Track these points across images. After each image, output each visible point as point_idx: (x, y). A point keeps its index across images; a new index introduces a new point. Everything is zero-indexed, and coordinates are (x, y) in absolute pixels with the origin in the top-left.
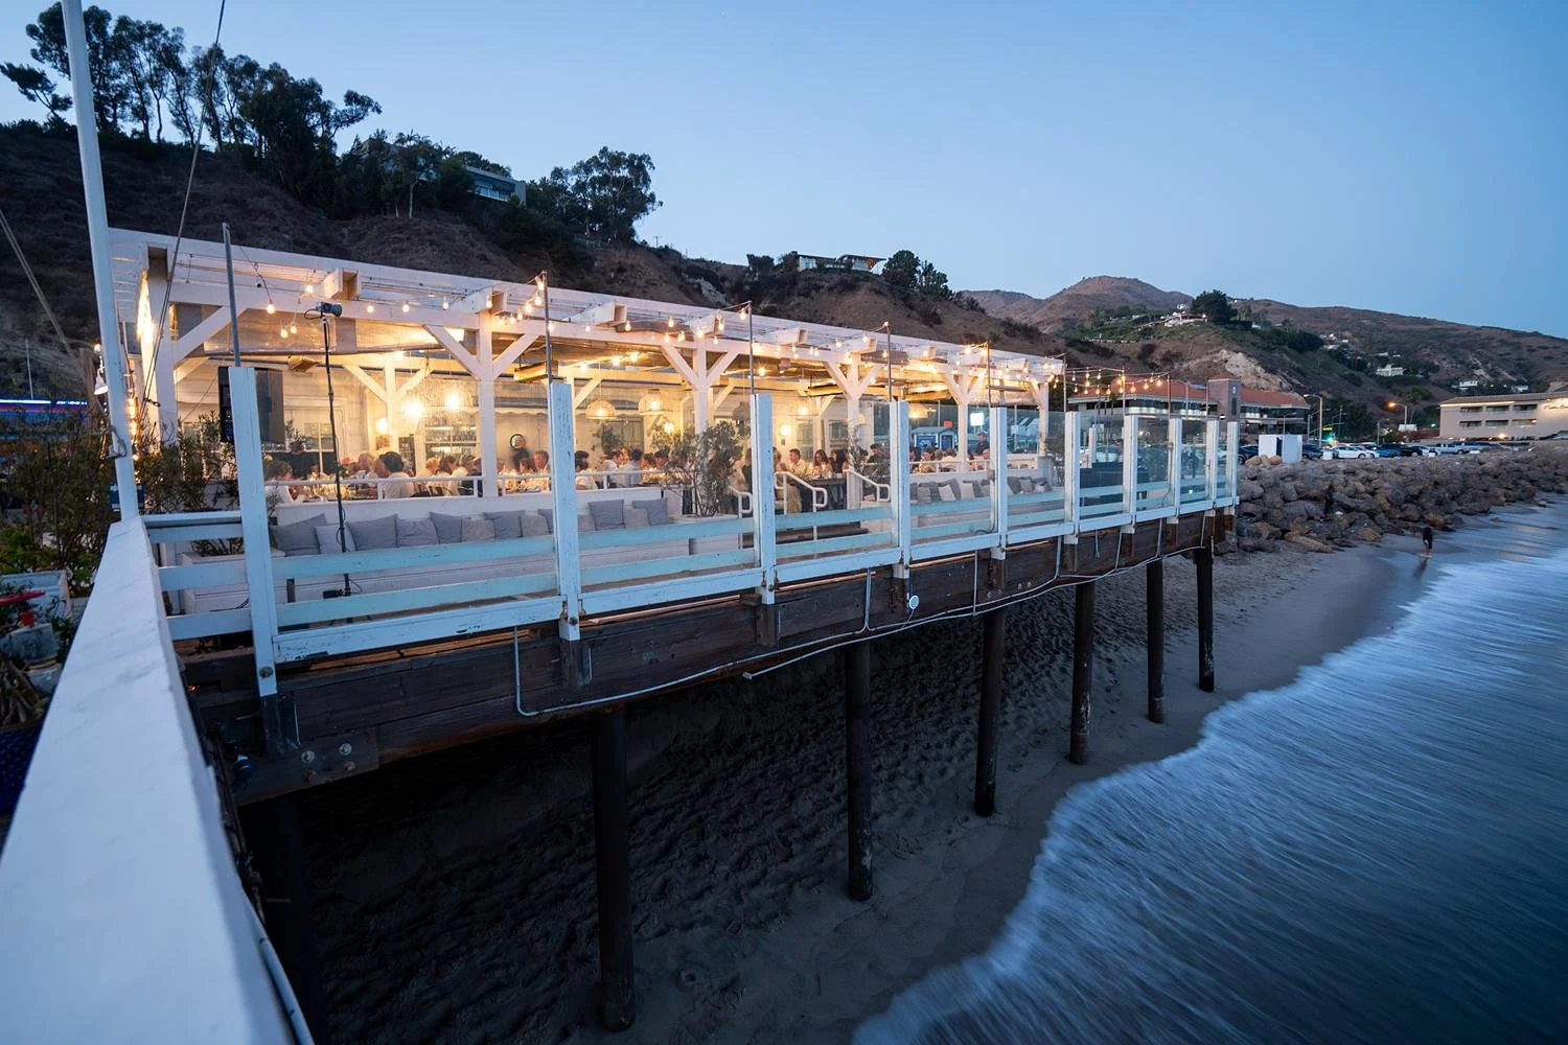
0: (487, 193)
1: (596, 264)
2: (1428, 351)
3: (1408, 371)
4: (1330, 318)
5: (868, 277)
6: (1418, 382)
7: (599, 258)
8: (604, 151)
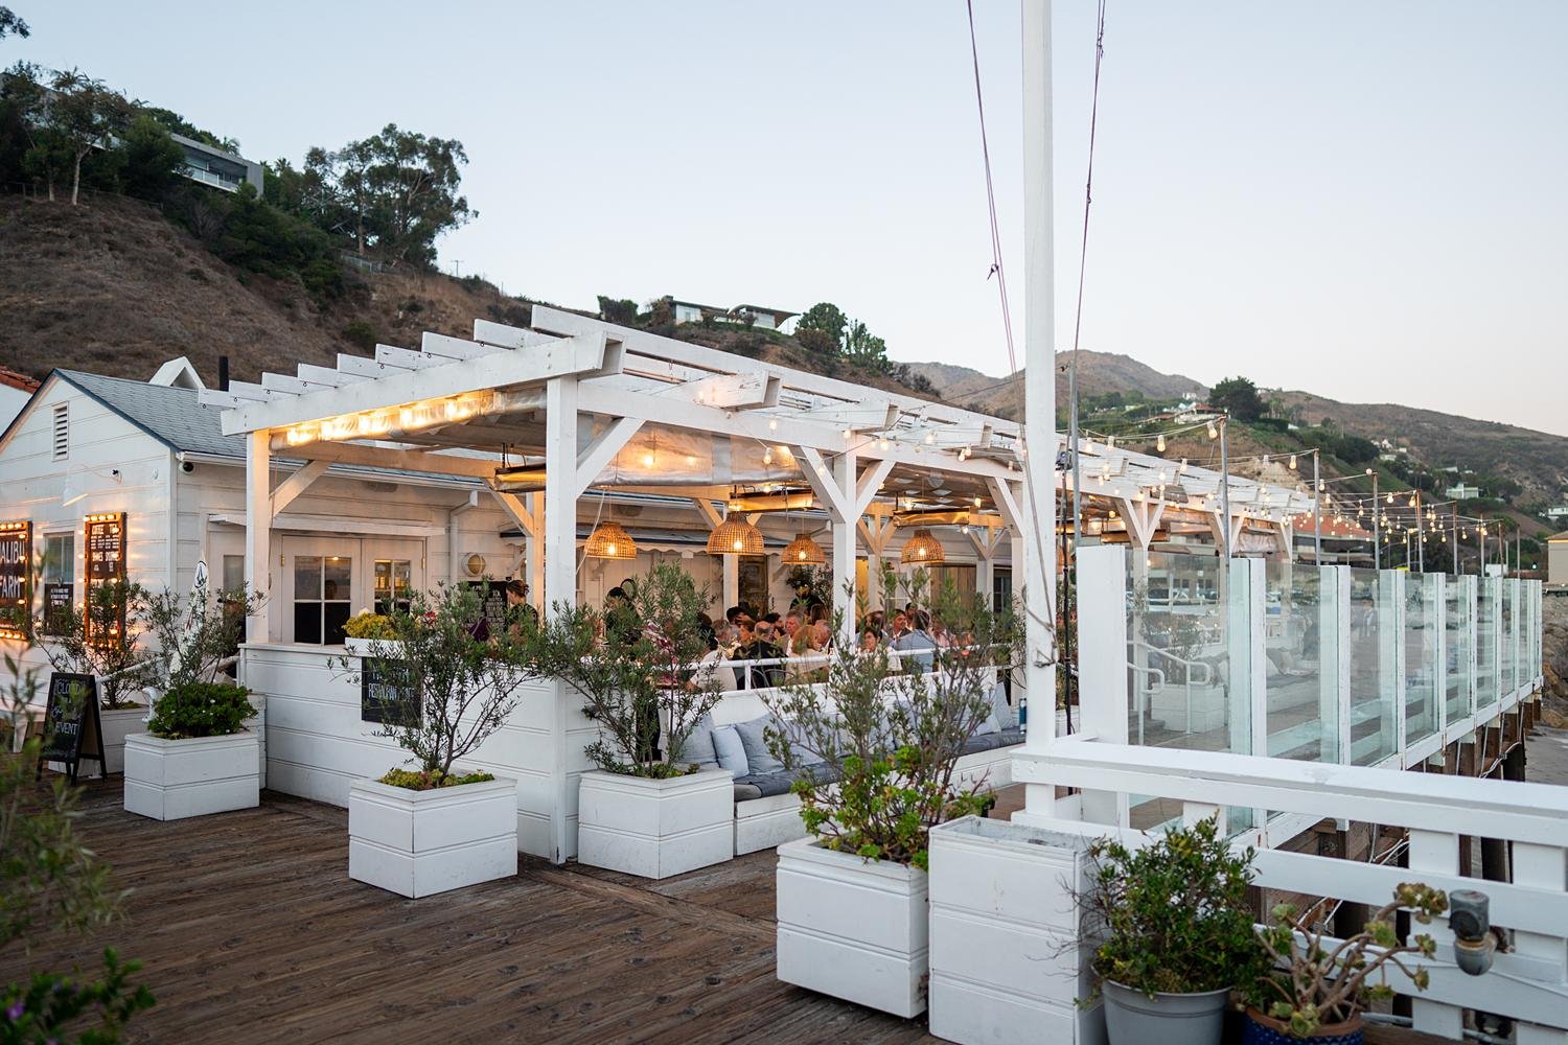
0: (202, 177)
1: (374, 296)
2: (1506, 467)
3: (1485, 492)
4: (1381, 419)
5: (777, 338)
6: (1497, 508)
7: (379, 287)
8: (390, 130)
